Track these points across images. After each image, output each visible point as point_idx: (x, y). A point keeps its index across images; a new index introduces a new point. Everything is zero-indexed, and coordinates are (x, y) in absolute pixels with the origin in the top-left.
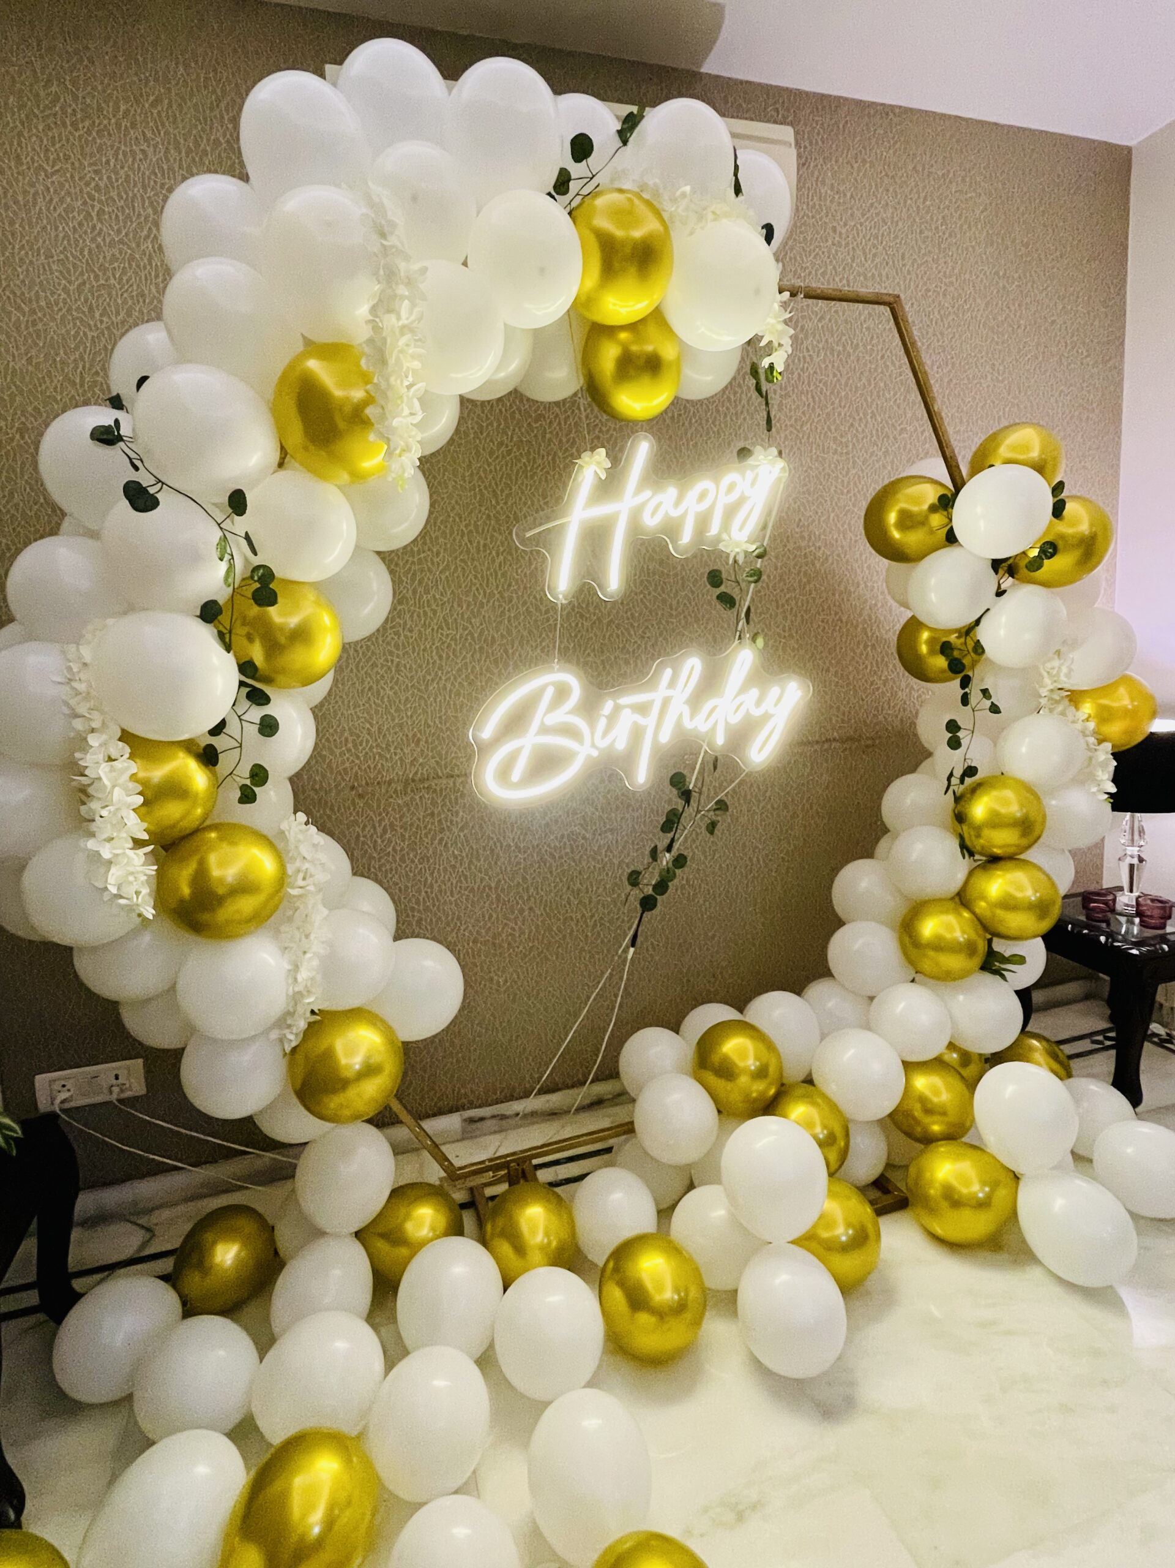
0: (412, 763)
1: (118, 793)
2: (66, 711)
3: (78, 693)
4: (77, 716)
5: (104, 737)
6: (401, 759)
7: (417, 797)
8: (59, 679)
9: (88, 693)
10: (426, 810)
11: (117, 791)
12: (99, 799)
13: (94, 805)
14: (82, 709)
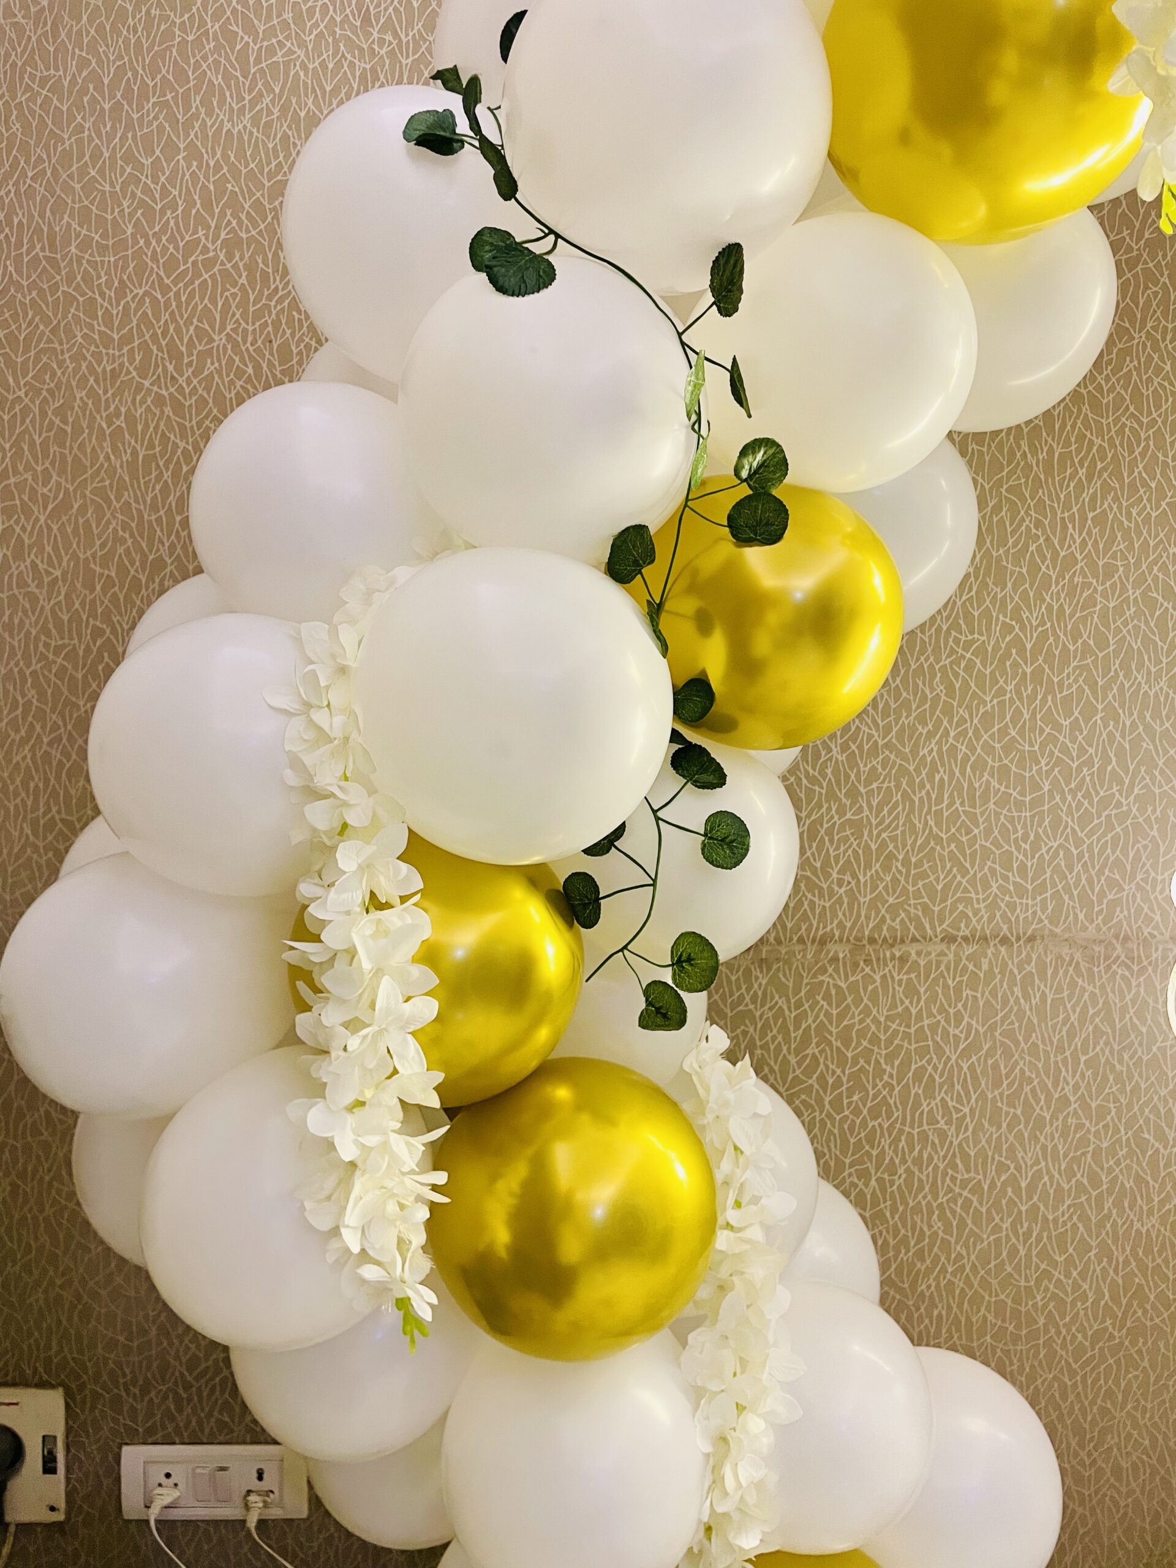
0: (873, 905)
1: (387, 992)
2: (292, 778)
3: (322, 737)
4: (314, 794)
5: (370, 849)
6: (850, 893)
7: (877, 978)
8: (282, 702)
9: (346, 739)
10: (894, 1006)
11: (386, 983)
12: (342, 1001)
13: (331, 1016)
14: (327, 779)
